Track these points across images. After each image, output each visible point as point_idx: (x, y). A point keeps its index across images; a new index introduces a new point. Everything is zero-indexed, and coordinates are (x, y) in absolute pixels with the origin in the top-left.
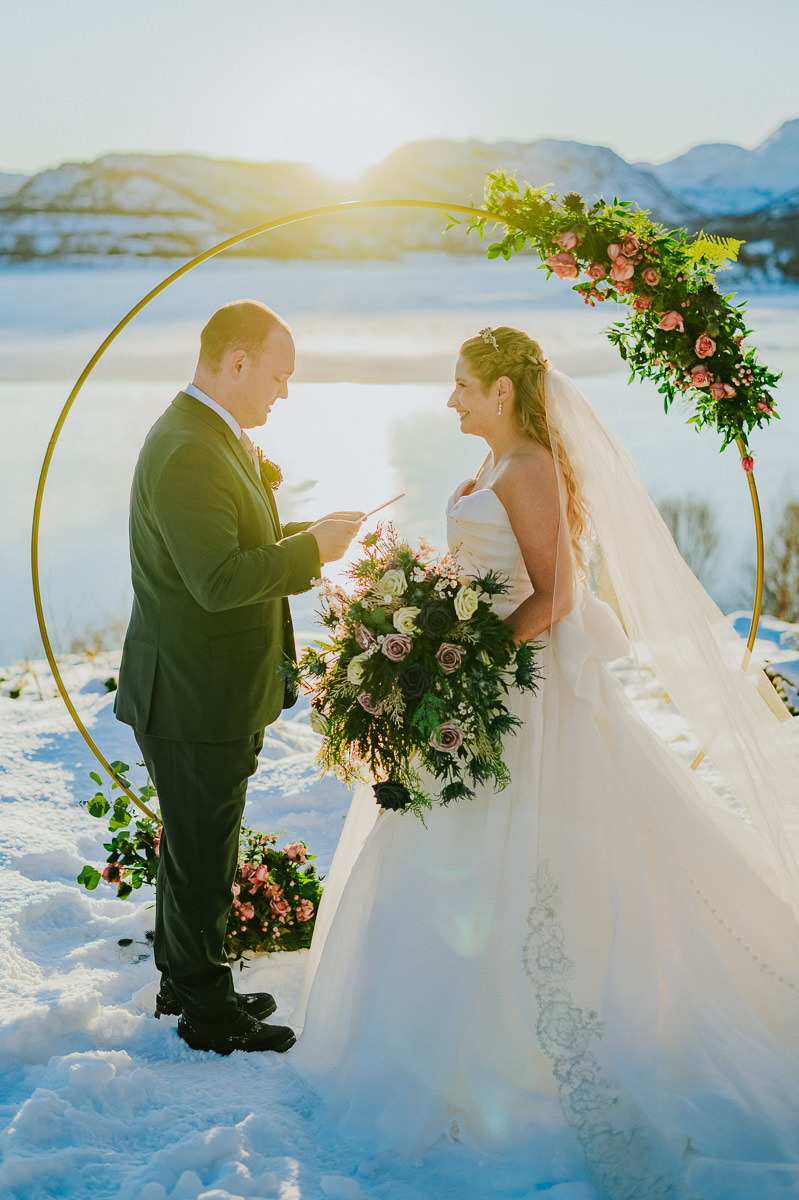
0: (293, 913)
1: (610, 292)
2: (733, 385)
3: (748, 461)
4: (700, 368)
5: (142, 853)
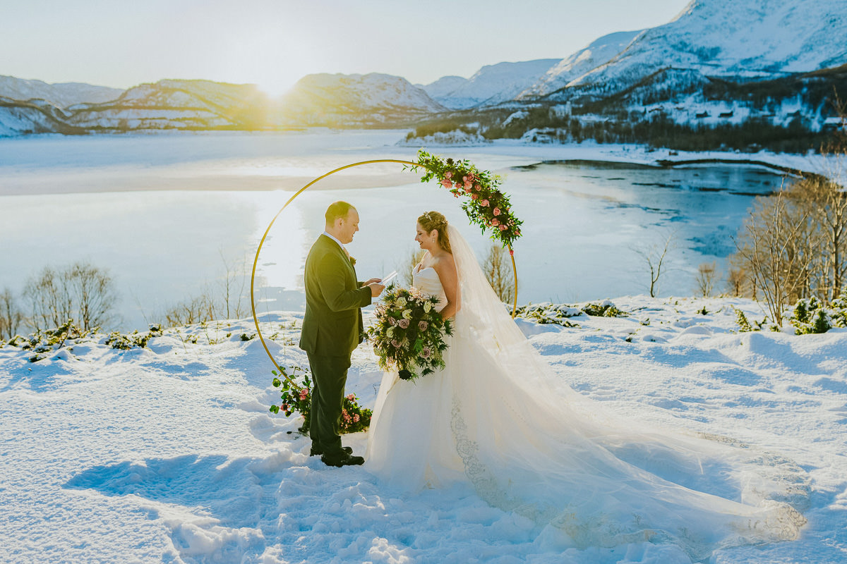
0: (352, 419)
1: (463, 193)
2: (507, 225)
3: (512, 251)
4: (495, 219)
5: (295, 400)
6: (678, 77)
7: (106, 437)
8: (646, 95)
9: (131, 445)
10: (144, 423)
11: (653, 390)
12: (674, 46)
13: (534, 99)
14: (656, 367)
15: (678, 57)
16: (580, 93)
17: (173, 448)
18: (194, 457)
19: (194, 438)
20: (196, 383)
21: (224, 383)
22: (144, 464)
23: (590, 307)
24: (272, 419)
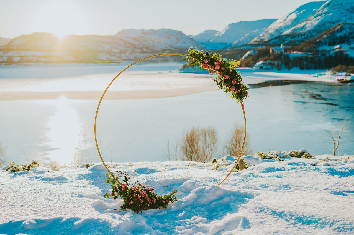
0: (152, 201)
1: (215, 72)
2: (240, 90)
3: (243, 105)
4: (233, 87)
5: (119, 190)
6: (350, 28)
7: (10, 210)
8: (330, 40)
9: (25, 213)
10: (32, 203)
11: (327, 187)
12: (347, 10)
13: (261, 43)
14: (329, 177)
15: (350, 17)
16: (289, 39)
17: (49, 214)
18: (61, 219)
19: (61, 210)
20: (61, 186)
21: (77, 187)
22: (33, 221)
23: (293, 153)
24: (106, 203)
